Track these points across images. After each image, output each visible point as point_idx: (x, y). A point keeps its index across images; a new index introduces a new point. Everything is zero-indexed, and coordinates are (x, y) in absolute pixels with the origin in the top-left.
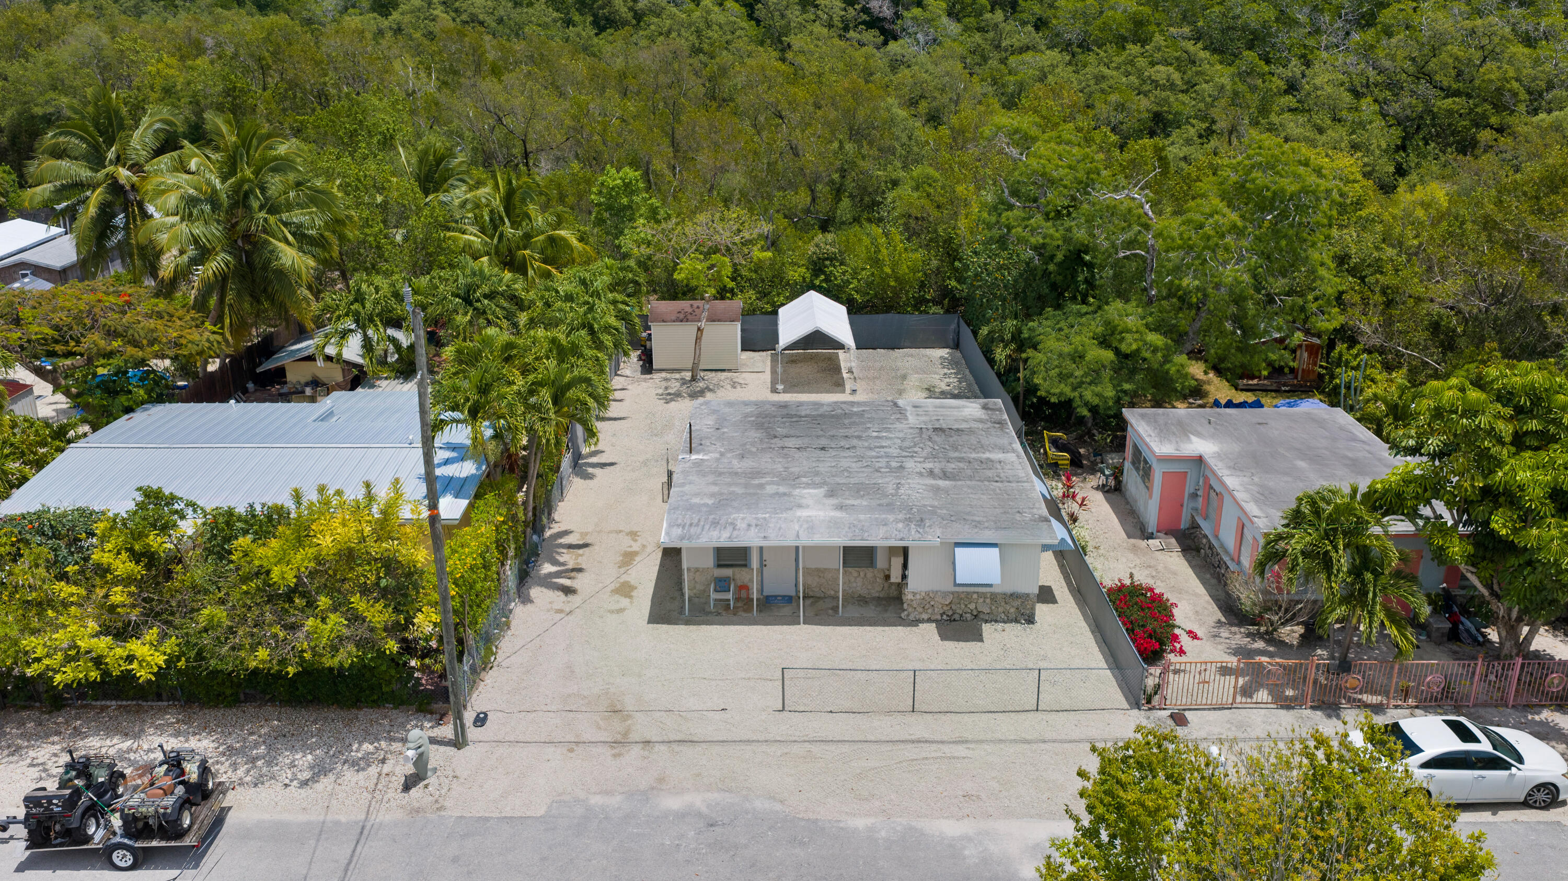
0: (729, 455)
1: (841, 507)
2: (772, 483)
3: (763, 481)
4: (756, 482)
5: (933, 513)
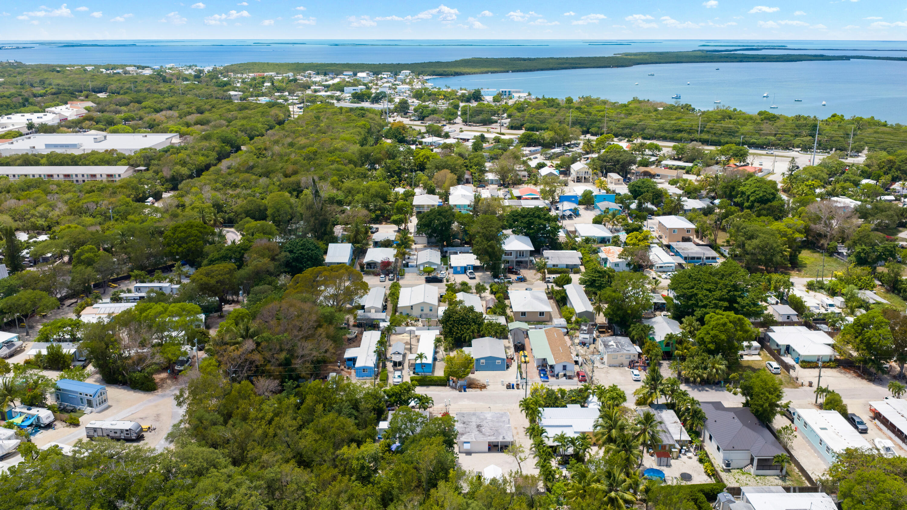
0: (503, 426)
1: (484, 415)
2: (495, 420)
4: (498, 420)
5: (471, 414)
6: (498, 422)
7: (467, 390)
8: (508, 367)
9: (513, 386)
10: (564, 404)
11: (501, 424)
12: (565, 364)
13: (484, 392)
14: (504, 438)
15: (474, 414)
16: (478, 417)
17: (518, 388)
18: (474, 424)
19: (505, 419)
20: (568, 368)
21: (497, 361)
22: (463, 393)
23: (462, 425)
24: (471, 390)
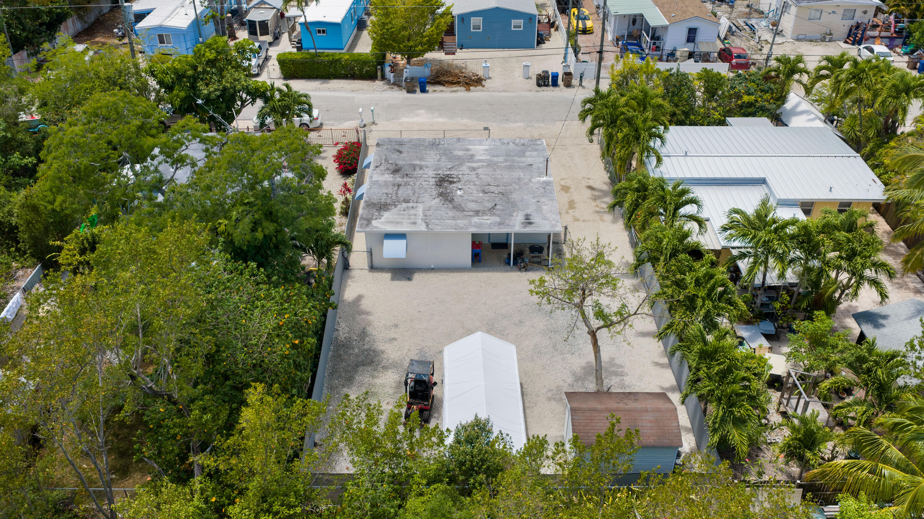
0: (526, 180)
1: (468, 150)
2: (501, 162)
3: (505, 164)
4: (508, 163)
5: (426, 147)
6: (510, 168)
7: (429, 88)
8: (541, 40)
9: (555, 77)
10: (717, 116)
11: (520, 174)
12: (693, 25)
13: (476, 93)
14: (528, 221)
15: (434, 144)
16: (447, 153)
17: (568, 85)
18: (431, 173)
19: (531, 157)
20: (700, 37)
21: (514, 22)
22: (419, 95)
23: (388, 177)
24: (439, 88)
